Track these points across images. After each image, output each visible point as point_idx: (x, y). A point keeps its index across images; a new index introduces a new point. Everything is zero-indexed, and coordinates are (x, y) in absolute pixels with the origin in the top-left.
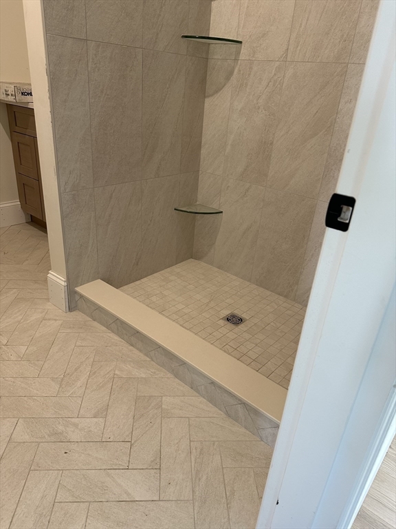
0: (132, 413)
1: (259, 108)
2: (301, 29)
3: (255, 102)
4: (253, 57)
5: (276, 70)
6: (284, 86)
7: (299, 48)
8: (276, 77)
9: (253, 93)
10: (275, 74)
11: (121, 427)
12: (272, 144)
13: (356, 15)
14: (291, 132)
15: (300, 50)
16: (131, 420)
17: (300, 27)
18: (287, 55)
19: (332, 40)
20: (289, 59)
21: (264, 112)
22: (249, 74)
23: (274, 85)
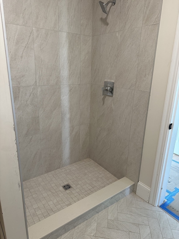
0: (116, 230)
1: (28, 105)
2: (40, 74)
3: (25, 103)
4: (19, 85)
5: (32, 89)
6: (38, 95)
7: (41, 81)
8: (33, 92)
9: (23, 100)
10: (33, 91)
11: (123, 235)
12: (38, 117)
13: (59, 70)
14: (46, 110)
15: (42, 81)
16: (119, 231)
17: (39, 73)
18: (36, 83)
19: (53, 78)
20: (37, 85)
21: (31, 106)
22: (19, 93)
23: (33, 95)
